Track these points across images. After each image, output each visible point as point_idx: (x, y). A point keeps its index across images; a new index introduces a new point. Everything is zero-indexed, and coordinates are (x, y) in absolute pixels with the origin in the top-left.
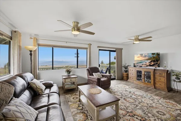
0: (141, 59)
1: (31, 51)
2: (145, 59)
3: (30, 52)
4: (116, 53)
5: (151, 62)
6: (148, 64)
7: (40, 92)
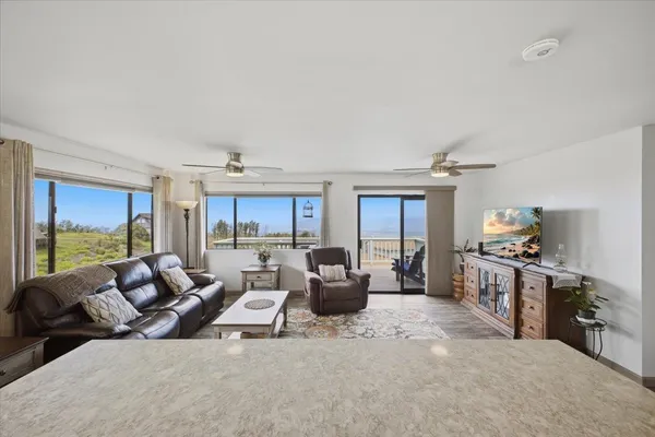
0: (499, 232)
1: (187, 210)
2: (512, 232)
3: (184, 212)
4: (425, 202)
5: (531, 241)
6: (520, 250)
7: (176, 290)
